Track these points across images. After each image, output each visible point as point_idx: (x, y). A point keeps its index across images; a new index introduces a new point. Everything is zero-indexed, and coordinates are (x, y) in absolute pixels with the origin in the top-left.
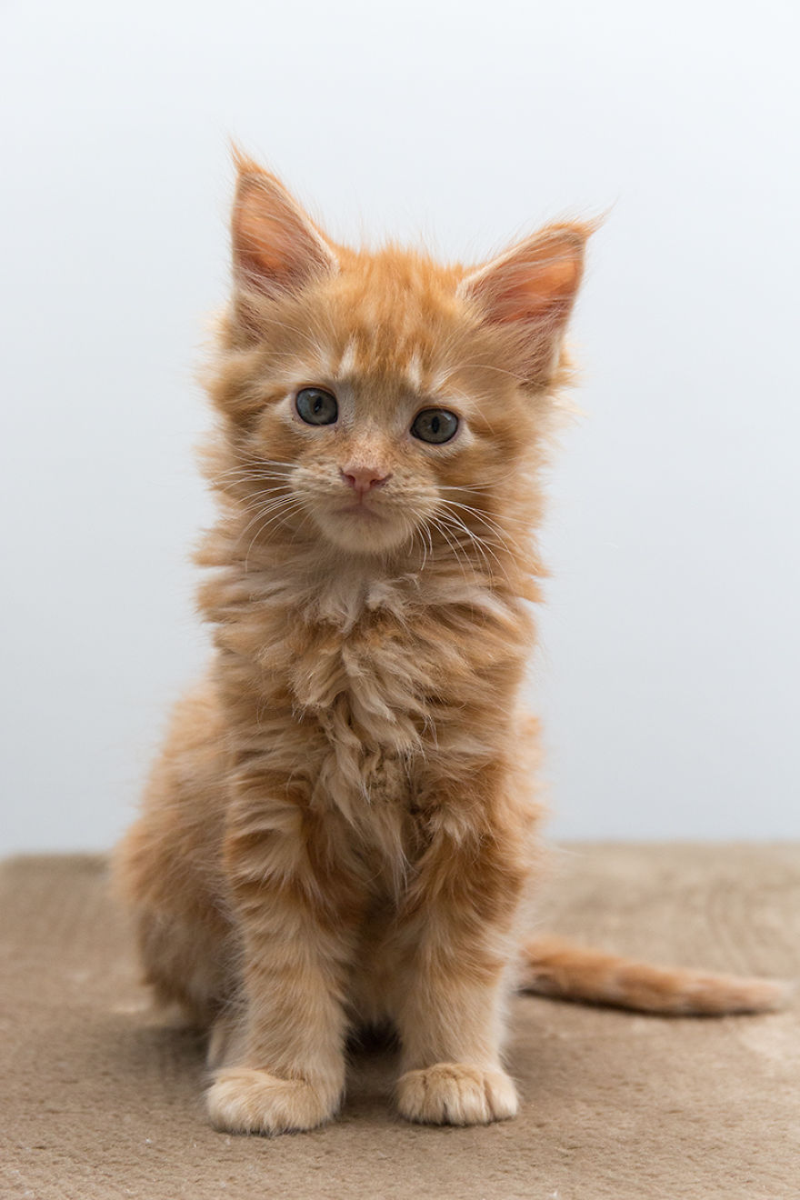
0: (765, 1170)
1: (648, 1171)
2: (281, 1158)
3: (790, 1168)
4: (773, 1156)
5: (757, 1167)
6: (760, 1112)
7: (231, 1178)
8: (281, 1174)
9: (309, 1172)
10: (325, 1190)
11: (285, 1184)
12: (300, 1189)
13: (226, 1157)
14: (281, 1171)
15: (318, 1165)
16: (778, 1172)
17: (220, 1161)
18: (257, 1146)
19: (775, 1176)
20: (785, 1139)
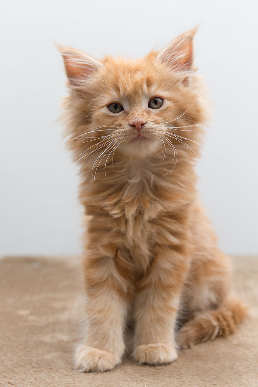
0: (223, 380)
1: (182, 380)
2: (56, 371)
3: (232, 380)
4: (227, 375)
5: (220, 379)
6: (227, 357)
7: (36, 379)
8: (53, 377)
9: (63, 377)
10: (66, 384)
11: (53, 381)
12: (58, 383)
13: (36, 370)
14: (54, 376)
15: (67, 374)
16: (227, 381)
17: (34, 371)
18: (49, 366)
19: (225, 383)
20: (233, 368)
